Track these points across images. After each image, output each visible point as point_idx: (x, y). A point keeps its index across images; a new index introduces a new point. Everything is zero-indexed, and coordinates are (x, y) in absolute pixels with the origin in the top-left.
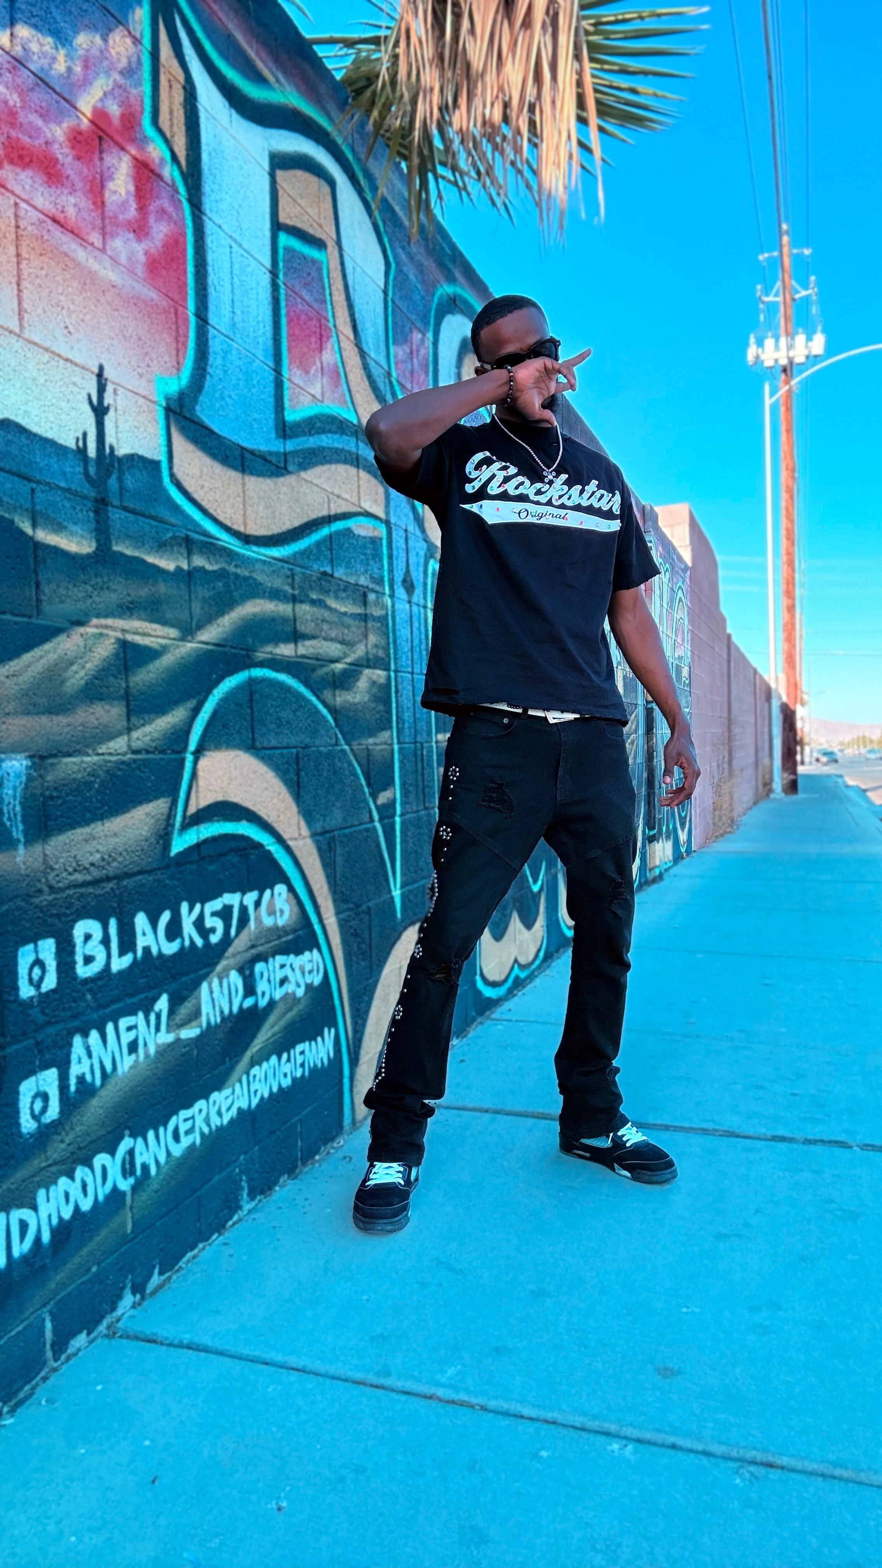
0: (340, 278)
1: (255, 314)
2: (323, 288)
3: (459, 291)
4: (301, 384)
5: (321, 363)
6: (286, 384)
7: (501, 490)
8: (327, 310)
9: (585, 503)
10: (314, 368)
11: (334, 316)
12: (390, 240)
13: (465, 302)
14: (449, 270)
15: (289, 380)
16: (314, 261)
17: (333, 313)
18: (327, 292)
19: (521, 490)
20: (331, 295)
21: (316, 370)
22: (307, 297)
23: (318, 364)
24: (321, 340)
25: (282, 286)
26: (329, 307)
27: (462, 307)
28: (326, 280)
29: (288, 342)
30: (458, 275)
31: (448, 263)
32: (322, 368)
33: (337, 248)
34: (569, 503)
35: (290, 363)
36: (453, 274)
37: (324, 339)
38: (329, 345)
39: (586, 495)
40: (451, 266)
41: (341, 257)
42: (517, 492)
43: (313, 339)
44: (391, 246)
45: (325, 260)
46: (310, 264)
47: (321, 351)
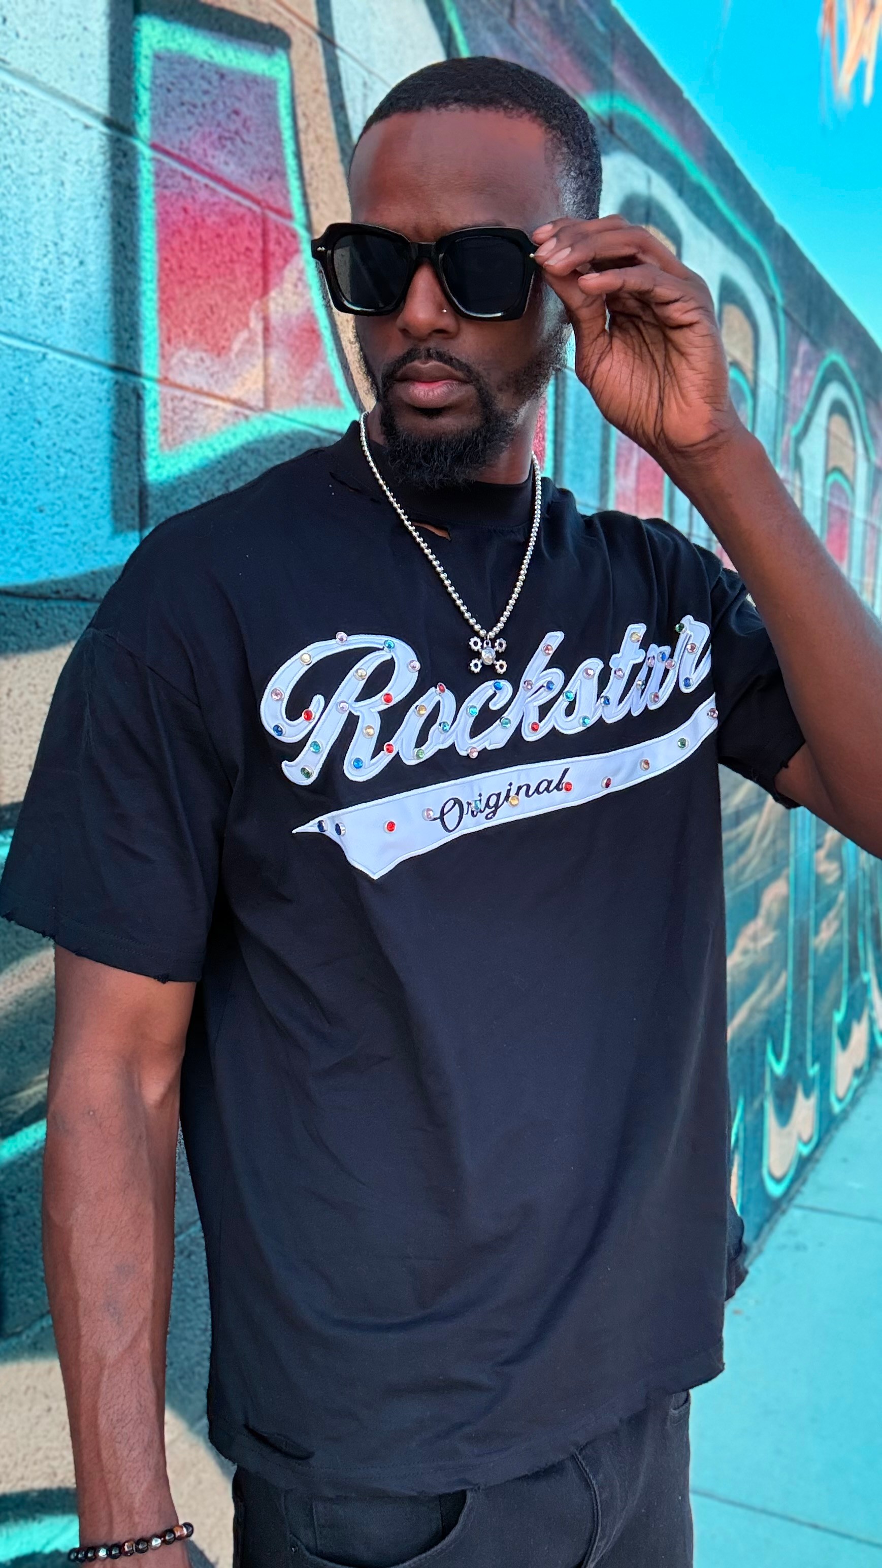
0: (327, 113)
1: (49, 236)
2: (278, 140)
3: (621, 105)
4: (201, 382)
5: (266, 319)
6: (152, 393)
7: (384, 759)
8: (286, 194)
9: (614, 715)
10: (244, 335)
11: (306, 205)
12: (464, 17)
13: (634, 125)
14: (600, 66)
15: (164, 381)
16: (251, 81)
17: (305, 195)
18: (289, 148)
19: (436, 742)
20: (298, 155)
21: (250, 341)
22: (230, 170)
23: (256, 325)
24: (265, 266)
25: (145, 151)
26: (294, 184)
27: (626, 136)
28: (285, 122)
29: (162, 290)
30: (620, 75)
31: (598, 51)
32: (266, 329)
33: (318, 43)
34: (571, 727)
35: (167, 339)
36: (612, 76)
37: (273, 263)
38: (290, 274)
39: (615, 687)
40: (606, 59)
41: (332, 63)
42: (428, 751)
43: (240, 269)
44: (465, 28)
45: (283, 78)
46: (239, 89)
47: (266, 290)
